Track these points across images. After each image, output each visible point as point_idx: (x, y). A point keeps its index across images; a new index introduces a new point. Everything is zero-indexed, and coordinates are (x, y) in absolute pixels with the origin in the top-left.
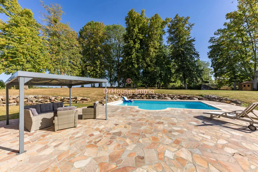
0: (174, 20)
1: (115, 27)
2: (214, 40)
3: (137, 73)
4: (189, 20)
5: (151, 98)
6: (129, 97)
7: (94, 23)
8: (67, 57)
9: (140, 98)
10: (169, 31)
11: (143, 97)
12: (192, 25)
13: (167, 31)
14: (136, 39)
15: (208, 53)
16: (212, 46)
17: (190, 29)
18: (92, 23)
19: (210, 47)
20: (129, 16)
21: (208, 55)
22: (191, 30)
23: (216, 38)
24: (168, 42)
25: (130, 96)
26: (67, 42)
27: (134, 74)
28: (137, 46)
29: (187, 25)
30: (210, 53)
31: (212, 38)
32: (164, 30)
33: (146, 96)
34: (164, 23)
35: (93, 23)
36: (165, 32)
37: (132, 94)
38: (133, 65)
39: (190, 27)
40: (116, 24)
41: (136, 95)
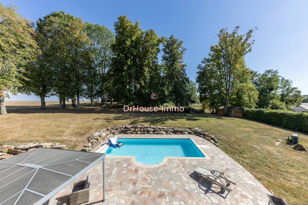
0: (169, 40)
1: (99, 29)
2: (201, 68)
3: (128, 95)
4: (182, 44)
5: (146, 132)
6: (120, 131)
7: (65, 14)
8: (13, 65)
9: (134, 132)
10: (164, 50)
11: (137, 131)
12: (185, 49)
13: (162, 50)
14: (128, 53)
15: (196, 78)
16: (200, 72)
17: (183, 52)
18: (61, 14)
19: (198, 73)
20: (119, 21)
21: (196, 79)
22: (183, 54)
23: (202, 66)
24: (162, 60)
25: (121, 129)
26: (12, 40)
27: (125, 95)
28: (129, 63)
29: (180, 49)
30: (197, 78)
31: (199, 65)
32: (159, 48)
33: (141, 130)
34: (159, 41)
35: (63, 15)
36: (160, 50)
37: (124, 127)
38: (124, 85)
39: (183, 51)
40: (101, 25)
41: (129, 129)
